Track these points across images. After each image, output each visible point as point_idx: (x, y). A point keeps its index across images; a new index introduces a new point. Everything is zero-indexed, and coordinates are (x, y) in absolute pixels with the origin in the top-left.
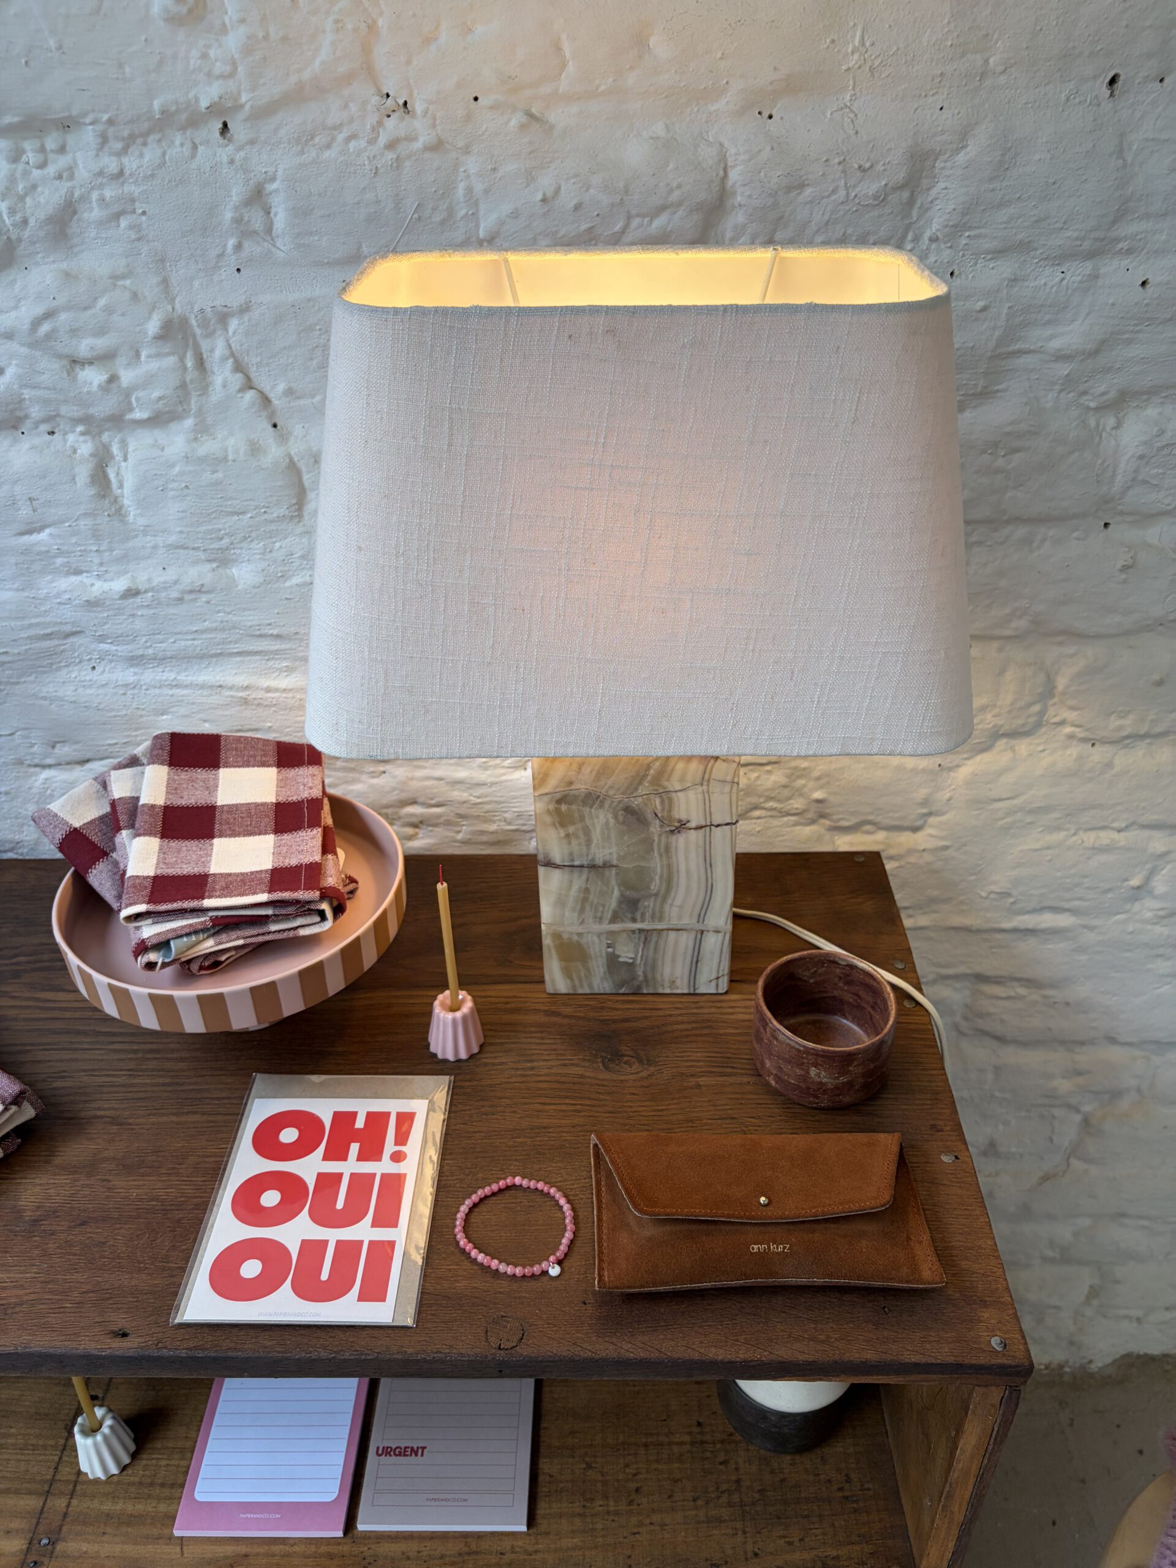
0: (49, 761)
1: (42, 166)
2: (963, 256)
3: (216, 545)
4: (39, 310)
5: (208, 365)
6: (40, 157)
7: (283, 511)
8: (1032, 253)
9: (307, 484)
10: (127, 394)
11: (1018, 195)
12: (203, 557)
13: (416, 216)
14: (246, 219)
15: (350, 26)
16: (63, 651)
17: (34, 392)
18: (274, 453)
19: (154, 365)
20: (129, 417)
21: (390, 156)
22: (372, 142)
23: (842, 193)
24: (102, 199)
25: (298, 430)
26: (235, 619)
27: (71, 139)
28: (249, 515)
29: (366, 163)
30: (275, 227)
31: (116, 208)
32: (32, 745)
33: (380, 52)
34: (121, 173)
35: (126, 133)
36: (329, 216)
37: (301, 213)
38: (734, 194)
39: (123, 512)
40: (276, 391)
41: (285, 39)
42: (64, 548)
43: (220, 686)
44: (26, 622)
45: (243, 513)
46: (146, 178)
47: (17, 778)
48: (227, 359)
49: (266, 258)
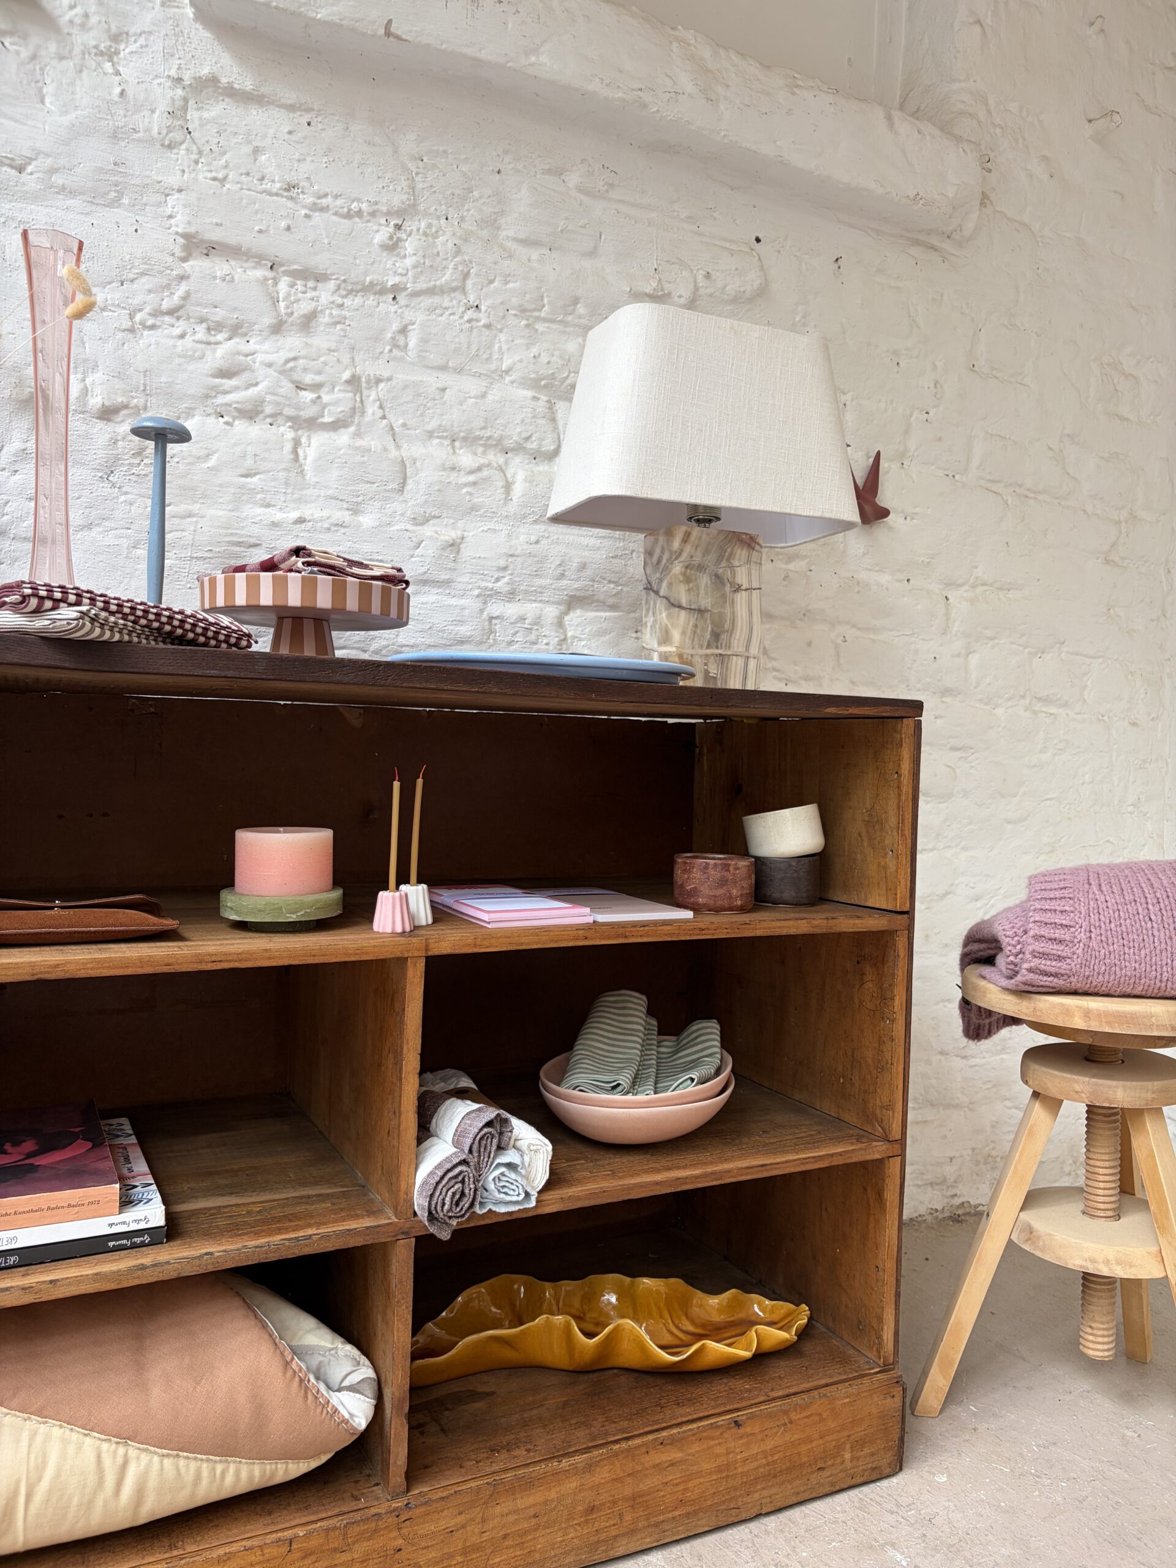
1: (305, 292)
3: (354, 500)
4: (291, 355)
5: (365, 404)
6: (304, 289)
7: (395, 486)
9: (408, 474)
10: (324, 408)
12: (345, 505)
13: (476, 354)
14: (397, 339)
15: (460, 268)
17: (273, 398)
18: (393, 453)
19: (341, 395)
20: (321, 420)
21: (468, 325)
22: (462, 317)
24: (331, 314)
25: (405, 446)
27: (320, 285)
28: (377, 485)
30: (409, 345)
31: (337, 319)
33: (469, 283)
34: (343, 305)
35: (350, 288)
36: (437, 345)
37: (424, 341)
39: (304, 473)
40: (397, 423)
41: (431, 266)
42: (265, 488)
45: (373, 483)
46: (354, 310)
48: (376, 402)
49: (402, 359)
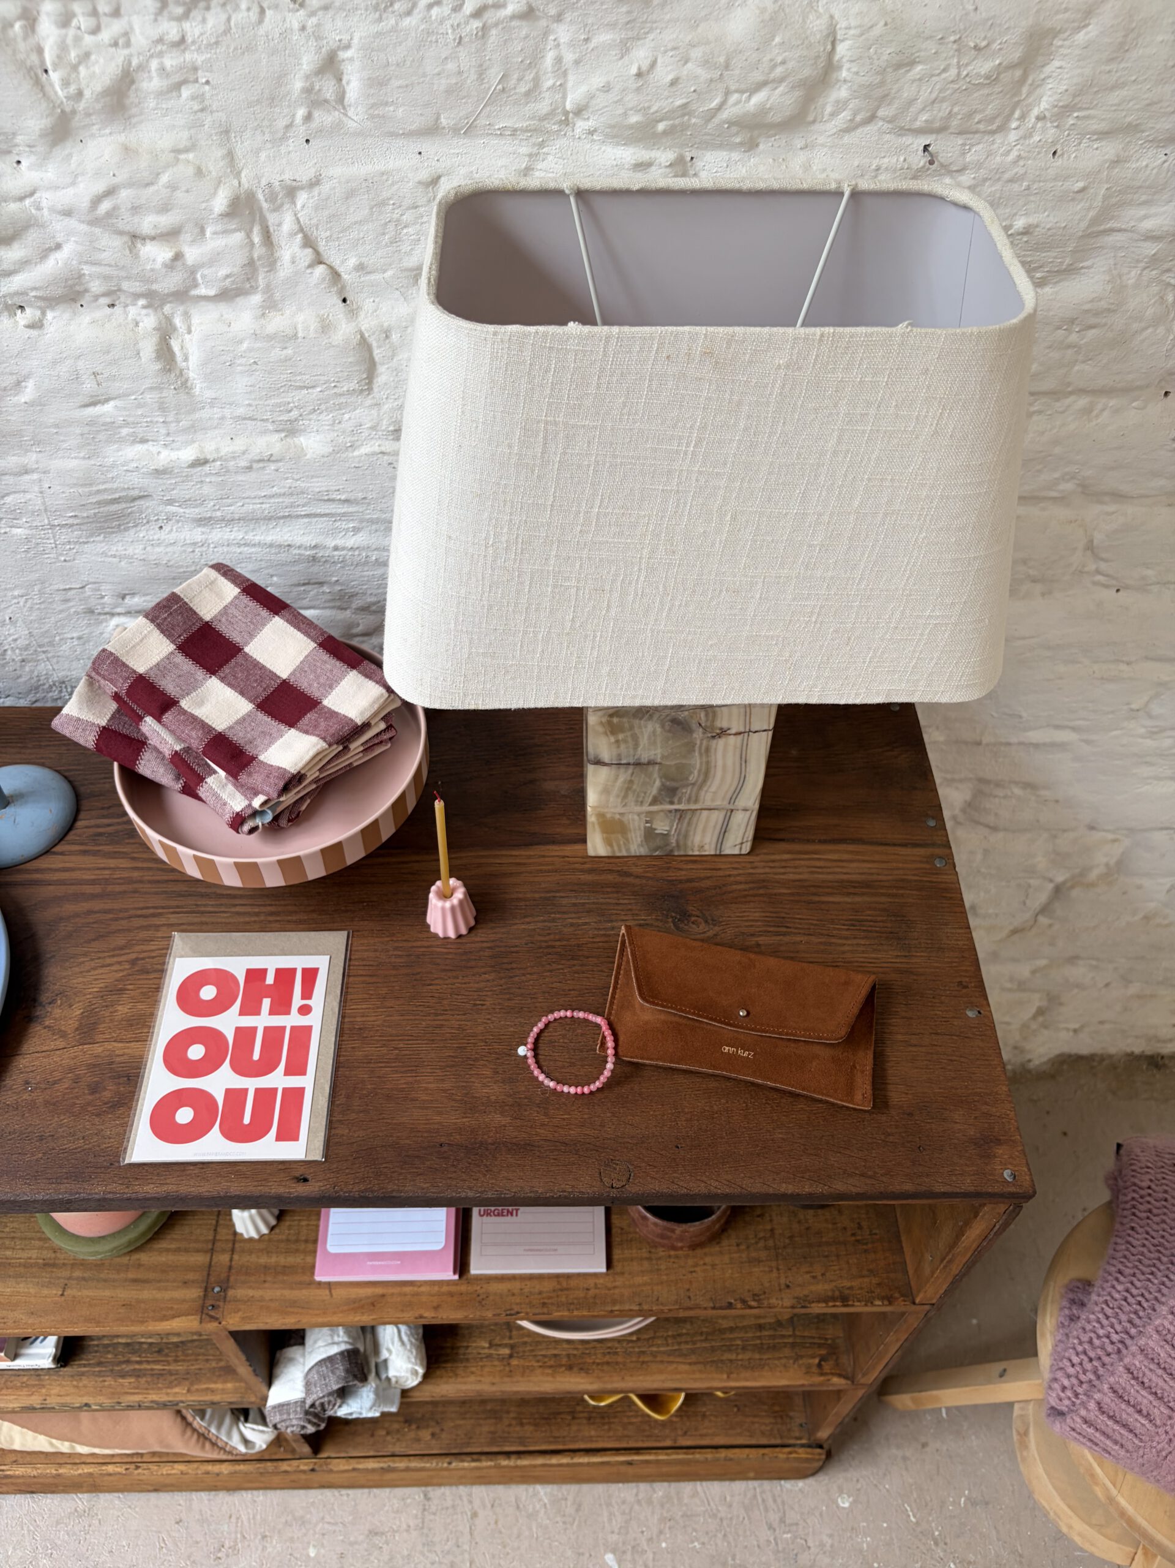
0: (119, 610)
1: (95, 31)
2: (1069, 135)
3: (285, 417)
4: (100, 187)
5: (275, 239)
6: (92, 22)
7: (353, 385)
8: (1138, 135)
9: (377, 359)
10: (193, 271)
11: (1133, 78)
12: (271, 428)
13: (500, 87)
14: (317, 88)
16: (131, 513)
17: (94, 269)
18: (344, 330)
19: (221, 242)
20: (194, 292)
21: (476, 24)
22: (456, 9)
23: (953, 72)
24: (162, 69)
25: (368, 304)
26: (303, 485)
28: (319, 389)
29: (450, 31)
30: (347, 95)
31: (177, 78)
32: (103, 597)
36: (407, 86)
37: (376, 82)
38: (840, 68)
39: (189, 384)
40: (347, 266)
42: (130, 419)
43: (289, 545)
44: (94, 488)
45: (313, 387)
46: (210, 46)
47: (89, 625)
48: (296, 234)
49: (337, 128)
